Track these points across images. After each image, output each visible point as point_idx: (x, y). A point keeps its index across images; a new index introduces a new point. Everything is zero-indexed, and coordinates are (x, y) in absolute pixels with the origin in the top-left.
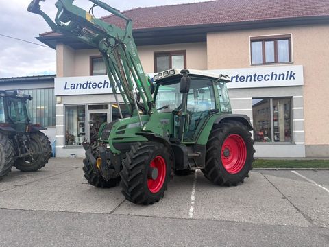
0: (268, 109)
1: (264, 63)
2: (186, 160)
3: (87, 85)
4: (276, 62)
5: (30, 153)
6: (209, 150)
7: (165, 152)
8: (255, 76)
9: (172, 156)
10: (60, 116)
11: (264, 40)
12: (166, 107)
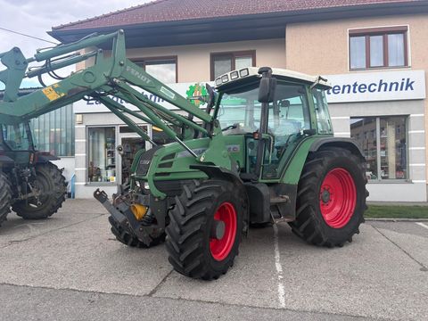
0: (374, 131)
1: (368, 66)
2: (266, 207)
4: (386, 65)
5: (35, 193)
6: (302, 192)
7: (236, 196)
8: (355, 85)
9: (246, 201)
10: (81, 141)
11: (368, 34)
12: (234, 127)
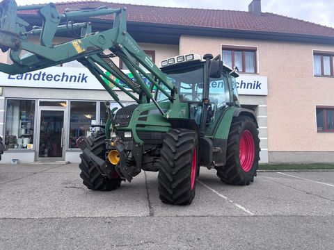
2: (211, 154)
3: (39, 76)
4: (244, 71)
6: (230, 144)
11: (233, 50)
